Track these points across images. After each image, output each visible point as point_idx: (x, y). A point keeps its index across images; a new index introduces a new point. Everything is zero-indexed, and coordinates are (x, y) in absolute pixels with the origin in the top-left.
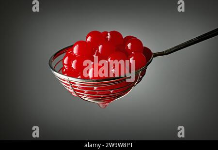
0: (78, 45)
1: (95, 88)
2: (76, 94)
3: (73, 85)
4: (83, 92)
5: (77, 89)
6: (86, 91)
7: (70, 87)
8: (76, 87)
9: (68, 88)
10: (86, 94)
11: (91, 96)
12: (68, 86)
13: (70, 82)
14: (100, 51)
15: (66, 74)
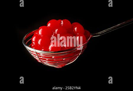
0: (42, 29)
1: (53, 57)
2: (41, 61)
3: (38, 55)
4: (45, 60)
5: (41, 57)
6: (47, 59)
7: (37, 56)
8: (40, 56)
9: (35, 57)
10: (47, 61)
11: (50, 63)
12: (35, 56)
13: (37, 53)
14: (56, 33)
15: (34, 48)
